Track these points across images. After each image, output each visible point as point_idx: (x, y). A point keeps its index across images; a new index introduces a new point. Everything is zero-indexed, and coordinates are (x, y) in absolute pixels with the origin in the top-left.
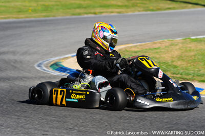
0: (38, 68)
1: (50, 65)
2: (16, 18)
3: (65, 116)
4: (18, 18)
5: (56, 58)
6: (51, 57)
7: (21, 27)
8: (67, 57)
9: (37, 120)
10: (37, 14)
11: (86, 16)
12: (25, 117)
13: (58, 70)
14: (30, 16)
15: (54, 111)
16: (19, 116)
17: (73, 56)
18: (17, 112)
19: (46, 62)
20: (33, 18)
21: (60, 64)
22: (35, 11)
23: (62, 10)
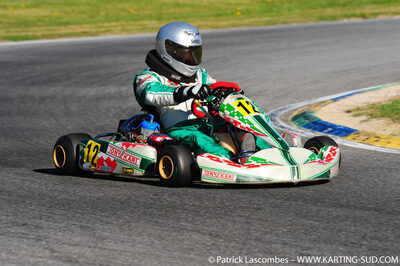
1: (291, 117)
2: (212, 27)
3: (337, 217)
4: (217, 28)
5: (301, 104)
6: (292, 103)
7: (225, 45)
8: (323, 102)
9: (284, 227)
10: (253, 20)
12: (261, 219)
13: (309, 128)
14: (240, 22)
15: (314, 208)
16: (248, 218)
17: (335, 100)
18: (243, 208)
19: (284, 112)
20: (245, 28)
21: (312, 115)
22: (248, 13)
23: (299, 11)
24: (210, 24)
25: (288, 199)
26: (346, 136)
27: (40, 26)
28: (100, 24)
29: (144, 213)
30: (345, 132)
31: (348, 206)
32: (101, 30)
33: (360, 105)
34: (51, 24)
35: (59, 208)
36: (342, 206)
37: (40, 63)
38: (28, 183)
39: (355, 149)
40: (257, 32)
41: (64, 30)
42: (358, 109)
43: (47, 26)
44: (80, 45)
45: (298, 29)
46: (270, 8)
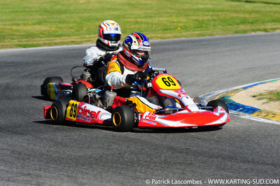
2: (161, 38)
3: (246, 169)
4: (165, 38)
5: (222, 91)
6: (215, 90)
7: (169, 50)
8: (237, 90)
10: (189, 33)
11: (253, 33)
12: (192, 171)
14: (179, 34)
15: (229, 164)
16: (183, 170)
17: (245, 88)
18: (180, 164)
19: (209, 96)
20: (183, 39)
21: (229, 98)
22: (185, 28)
23: (220, 27)
24: (159, 35)
25: (211, 157)
26: (253, 113)
27: (41, 37)
28: (83, 36)
29: (112, 167)
30: (251, 110)
31: (253, 162)
32: (84, 40)
33: (262, 92)
34: (49, 36)
35: (53, 163)
36: (249, 162)
37: (42, 63)
38: (31, 146)
39: (259, 122)
40: (192, 41)
41: (58, 40)
42: (261, 94)
43: (46, 37)
44: (69, 50)
45: (220, 39)
46: (201, 25)
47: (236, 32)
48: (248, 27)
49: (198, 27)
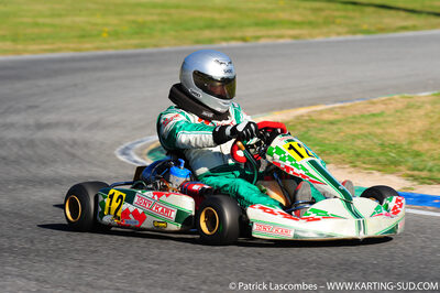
0: (122, 158)
1: (147, 151)
2: (75, 50)
3: (180, 260)
7: (84, 70)
9: (120, 271)
10: (120, 42)
11: (224, 44)
12: (96, 263)
14: (105, 45)
16: (81, 261)
18: (78, 251)
19: (140, 145)
20: (112, 52)
22: (116, 35)
23: (173, 33)
24: (72, 46)
46: (140, 29)
47: (198, 42)
48: (216, 34)
49: (137, 33)
